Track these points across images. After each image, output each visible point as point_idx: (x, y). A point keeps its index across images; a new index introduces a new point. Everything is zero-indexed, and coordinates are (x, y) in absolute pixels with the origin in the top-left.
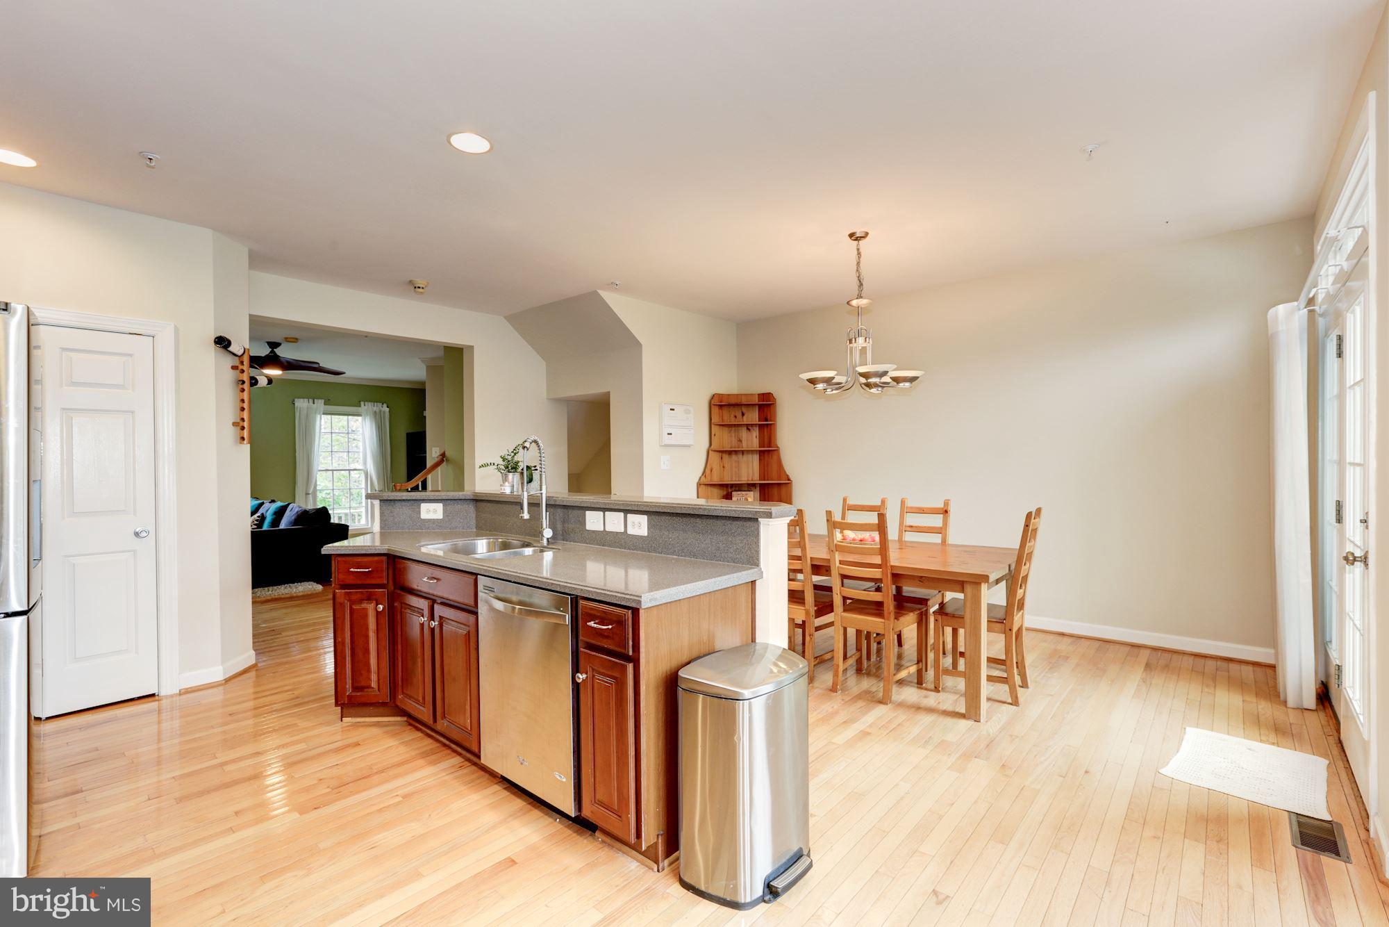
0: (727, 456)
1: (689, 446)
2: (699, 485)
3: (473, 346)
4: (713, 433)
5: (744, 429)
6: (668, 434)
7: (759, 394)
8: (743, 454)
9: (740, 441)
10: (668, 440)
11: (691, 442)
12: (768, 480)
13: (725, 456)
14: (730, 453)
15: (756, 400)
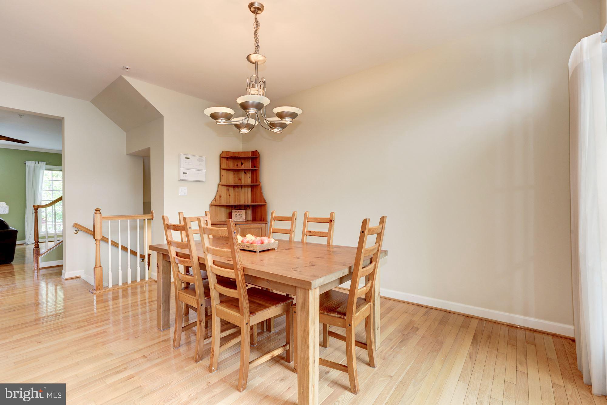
0: (232, 189)
1: (203, 182)
2: (211, 205)
3: (63, 118)
4: (222, 175)
5: (243, 172)
6: (184, 173)
7: (251, 152)
8: (242, 188)
9: (240, 180)
10: (183, 177)
11: (204, 179)
12: (255, 203)
13: (231, 189)
14: (234, 187)
15: (250, 155)
